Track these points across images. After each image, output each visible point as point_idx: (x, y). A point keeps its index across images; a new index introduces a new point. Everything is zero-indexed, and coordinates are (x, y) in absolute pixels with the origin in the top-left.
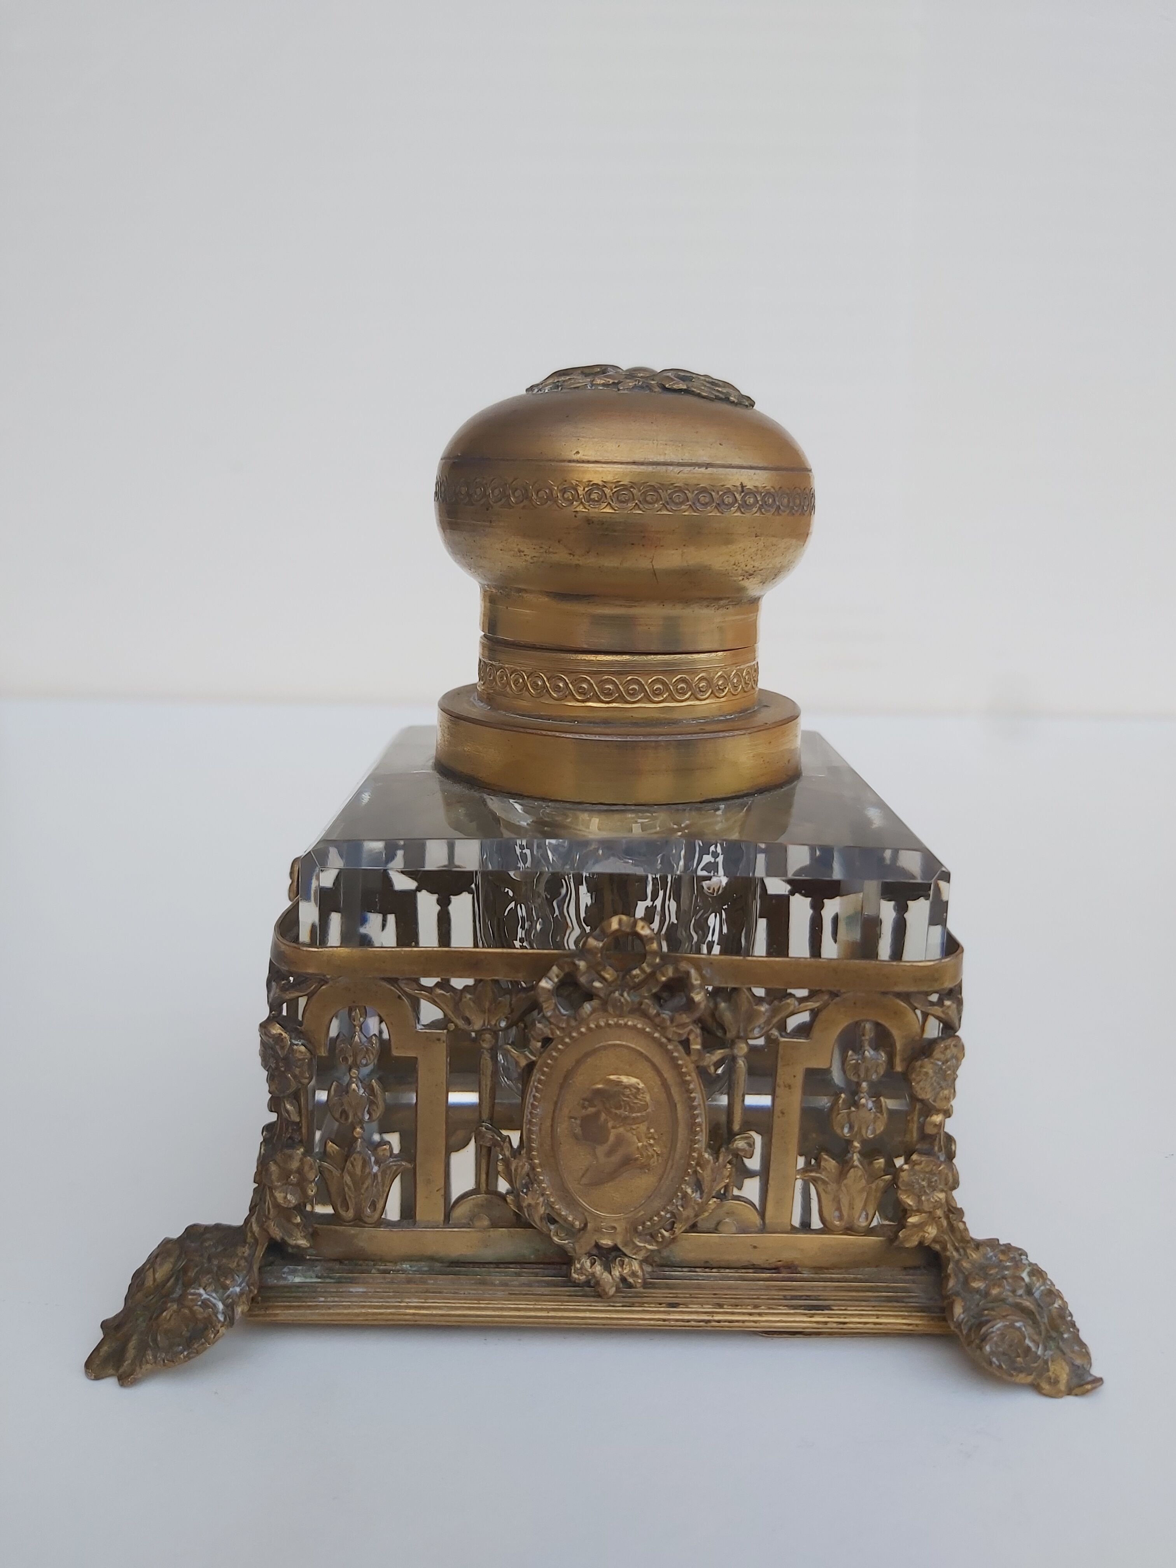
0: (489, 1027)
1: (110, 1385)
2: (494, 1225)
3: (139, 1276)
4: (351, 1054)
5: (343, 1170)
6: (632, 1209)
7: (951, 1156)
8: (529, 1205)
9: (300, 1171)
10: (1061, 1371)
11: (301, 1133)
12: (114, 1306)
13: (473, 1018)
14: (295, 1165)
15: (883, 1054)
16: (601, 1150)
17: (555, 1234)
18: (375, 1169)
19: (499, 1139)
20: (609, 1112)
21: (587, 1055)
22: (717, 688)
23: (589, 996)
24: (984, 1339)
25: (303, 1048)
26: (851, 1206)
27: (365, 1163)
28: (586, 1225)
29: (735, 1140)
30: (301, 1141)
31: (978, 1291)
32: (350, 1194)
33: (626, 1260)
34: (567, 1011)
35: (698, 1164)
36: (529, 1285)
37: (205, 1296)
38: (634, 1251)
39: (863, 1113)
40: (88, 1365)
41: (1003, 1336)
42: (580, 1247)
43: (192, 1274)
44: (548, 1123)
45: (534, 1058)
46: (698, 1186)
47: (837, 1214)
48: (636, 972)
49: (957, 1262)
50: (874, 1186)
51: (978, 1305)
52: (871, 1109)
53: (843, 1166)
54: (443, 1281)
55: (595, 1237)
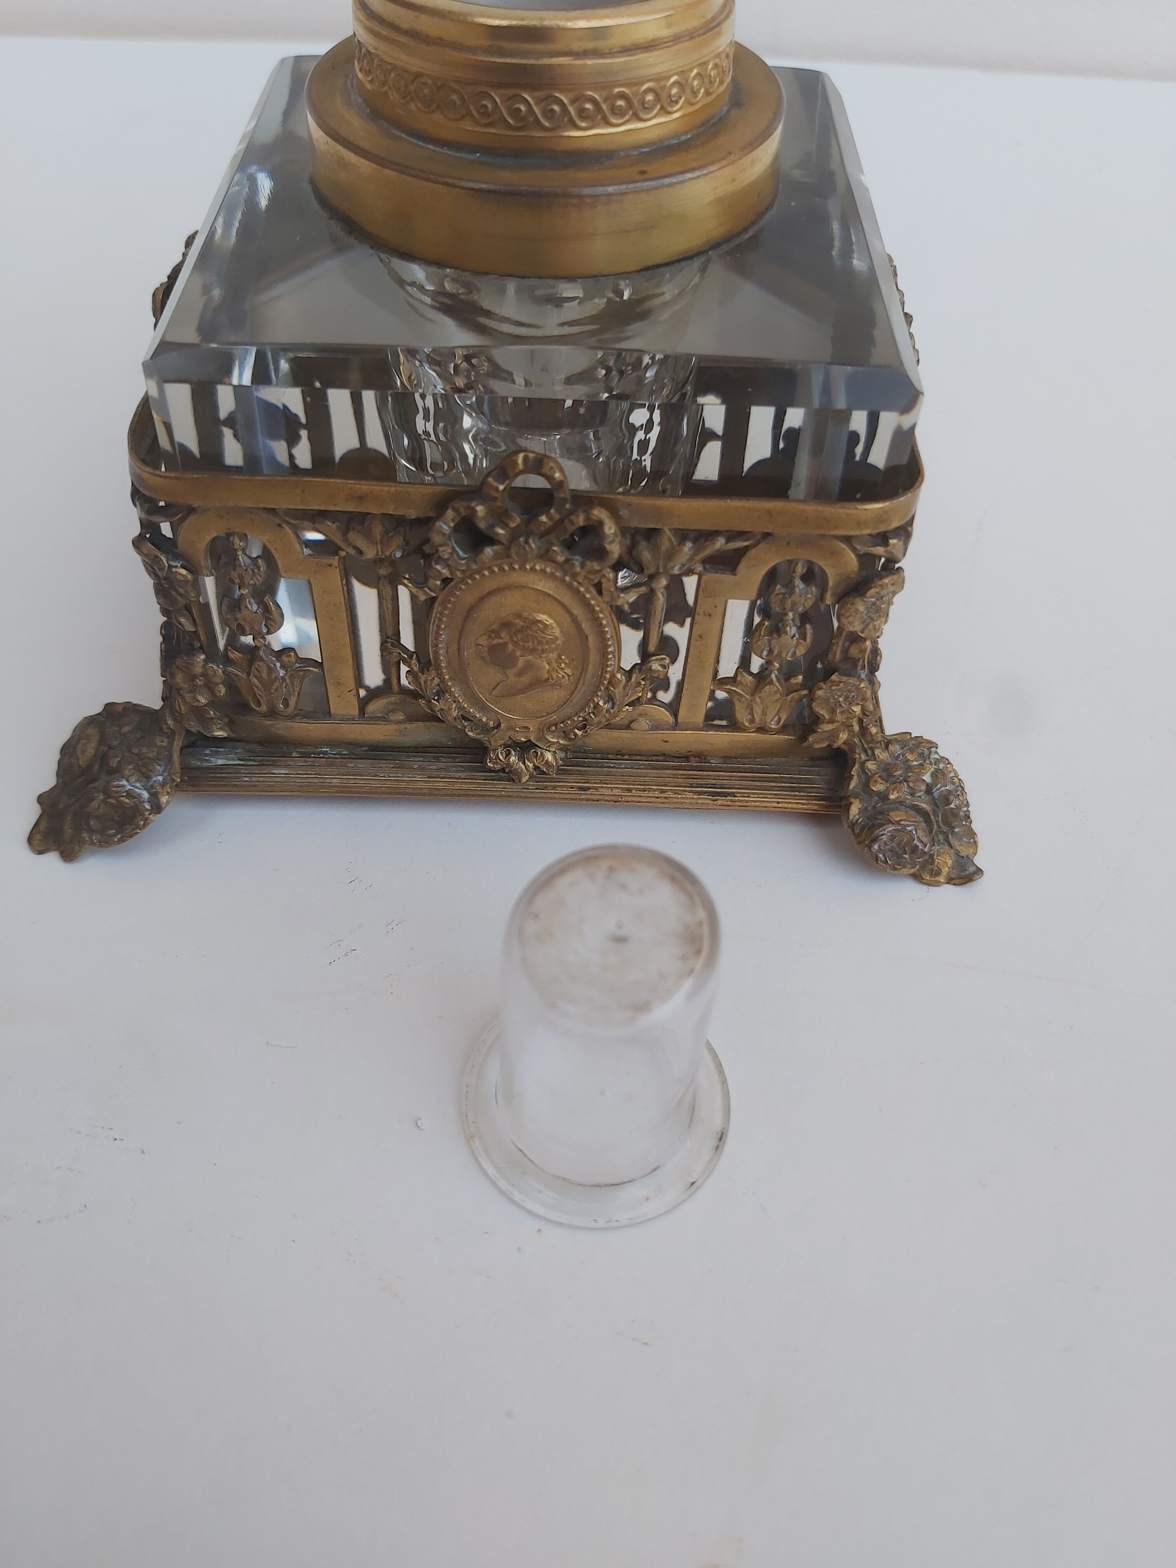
0: (383, 556)
1: (53, 859)
2: (410, 719)
3: (67, 750)
4: (237, 576)
5: (248, 674)
6: (545, 714)
7: (874, 667)
8: (441, 709)
9: (204, 675)
10: (945, 862)
11: (199, 640)
12: (47, 780)
13: (363, 548)
14: (198, 670)
15: (814, 589)
16: (511, 672)
17: (470, 729)
18: (282, 673)
19: (406, 656)
20: (516, 644)
21: (490, 594)
23: (491, 541)
24: (874, 840)
25: (184, 572)
26: (764, 713)
27: (270, 670)
28: (499, 725)
29: (649, 662)
30: (201, 648)
31: (878, 794)
32: (260, 693)
33: (539, 751)
34: (466, 554)
35: (610, 682)
36: (446, 770)
37: (129, 787)
38: (548, 745)
39: (785, 639)
40: (30, 840)
41: (892, 838)
42: (496, 741)
43: (114, 763)
44: (455, 647)
45: (433, 594)
46: (610, 699)
47: (749, 717)
48: (544, 518)
49: (863, 764)
50: (789, 698)
51: (875, 807)
52: (794, 636)
53: (759, 682)
54: (362, 764)
55: (509, 734)
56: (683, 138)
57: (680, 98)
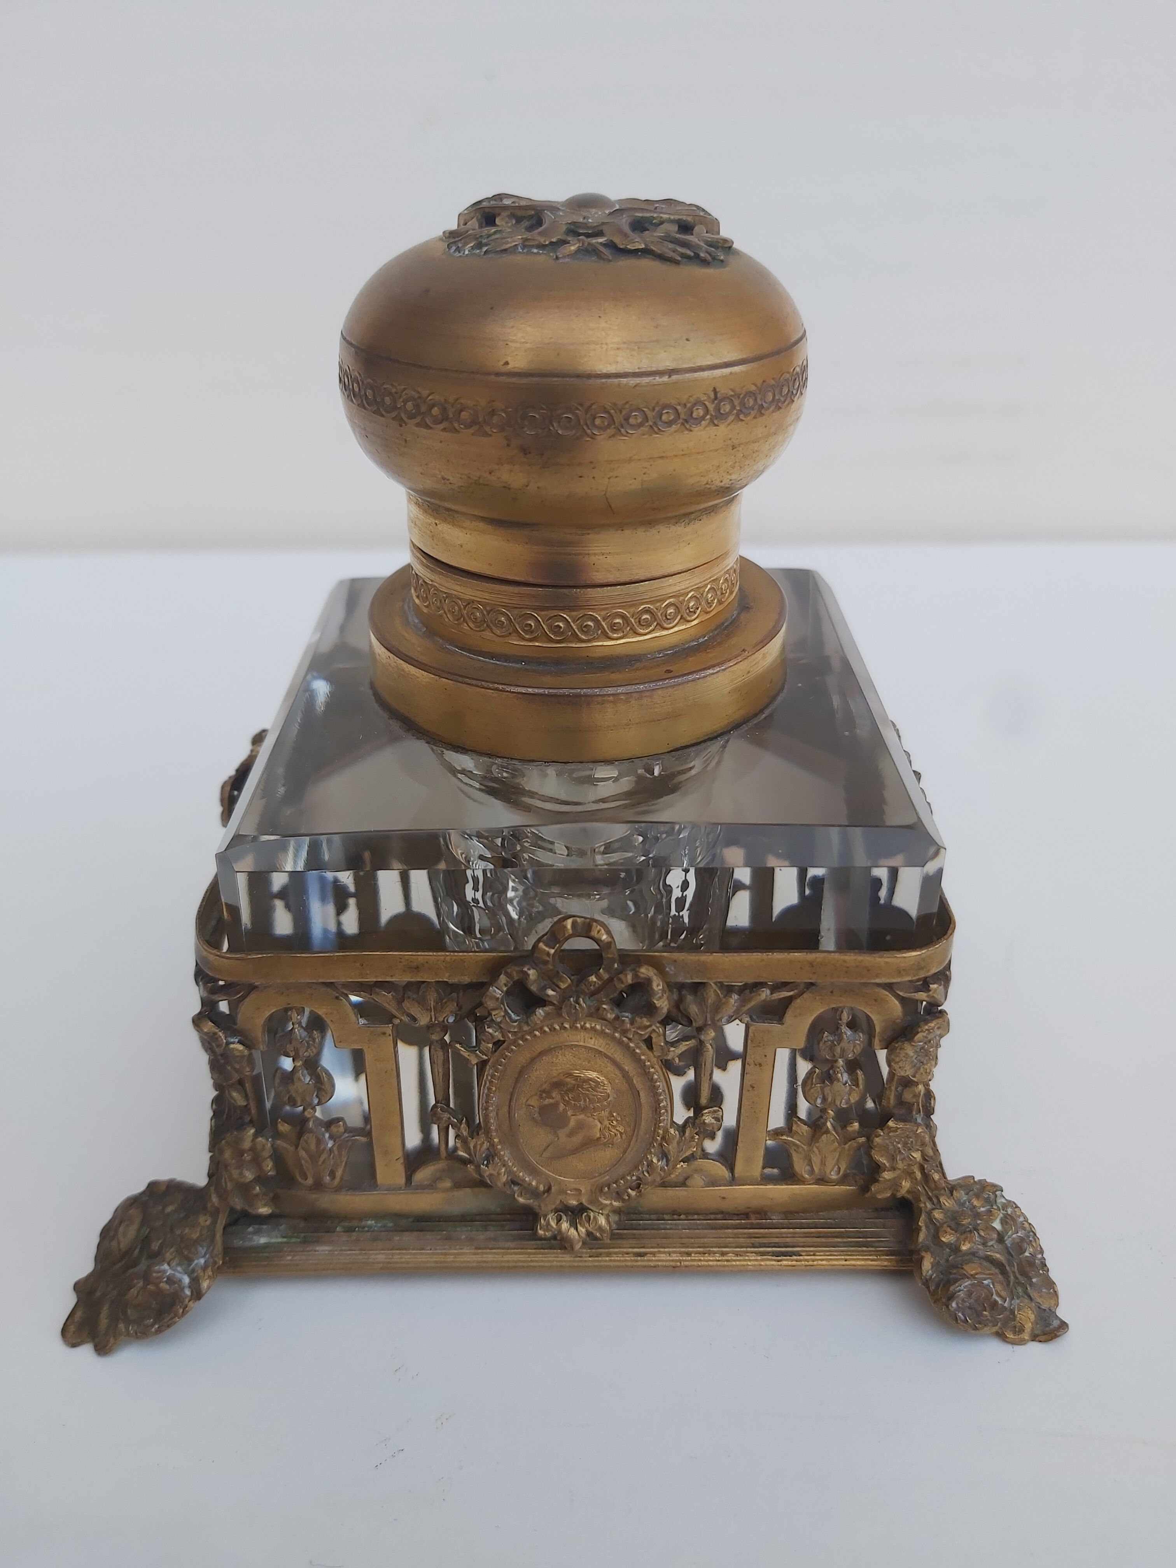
0: (436, 1022)
1: (86, 1351)
2: (458, 1186)
3: (107, 1233)
4: (292, 1049)
5: (297, 1147)
6: (597, 1175)
7: (929, 1111)
8: (491, 1175)
9: (253, 1149)
10: (1027, 1317)
11: (250, 1113)
12: (84, 1266)
13: (417, 1015)
14: (247, 1144)
15: (861, 1035)
16: (562, 1133)
17: (520, 1194)
18: (330, 1144)
19: (455, 1120)
20: (566, 1103)
21: (541, 1054)
22: (688, 611)
23: (542, 1002)
24: (951, 1297)
25: (240, 1047)
26: (823, 1163)
27: (319, 1141)
28: (549, 1189)
29: (703, 1115)
30: (251, 1121)
31: (949, 1245)
32: (307, 1166)
33: (592, 1215)
34: (518, 1016)
35: (663, 1138)
36: (495, 1239)
37: (169, 1272)
38: (600, 1207)
39: (837, 1086)
40: (64, 1331)
41: (969, 1294)
42: (547, 1206)
43: (155, 1246)
44: (506, 1109)
45: (485, 1057)
46: (664, 1155)
47: (808, 1168)
48: (593, 978)
49: (929, 1214)
50: (847, 1146)
51: (947, 1261)
52: (846, 1082)
53: (815, 1130)
54: (407, 1237)
55: (560, 1197)
56: (701, 640)
57: (698, 609)
